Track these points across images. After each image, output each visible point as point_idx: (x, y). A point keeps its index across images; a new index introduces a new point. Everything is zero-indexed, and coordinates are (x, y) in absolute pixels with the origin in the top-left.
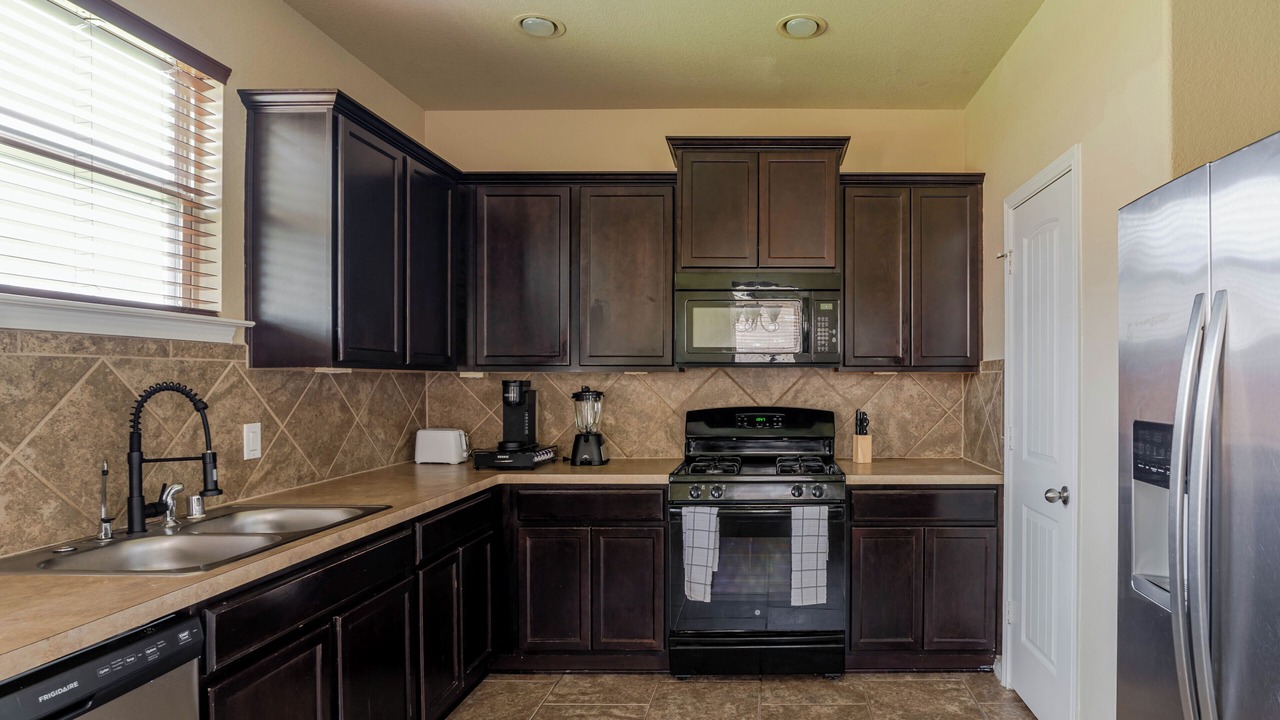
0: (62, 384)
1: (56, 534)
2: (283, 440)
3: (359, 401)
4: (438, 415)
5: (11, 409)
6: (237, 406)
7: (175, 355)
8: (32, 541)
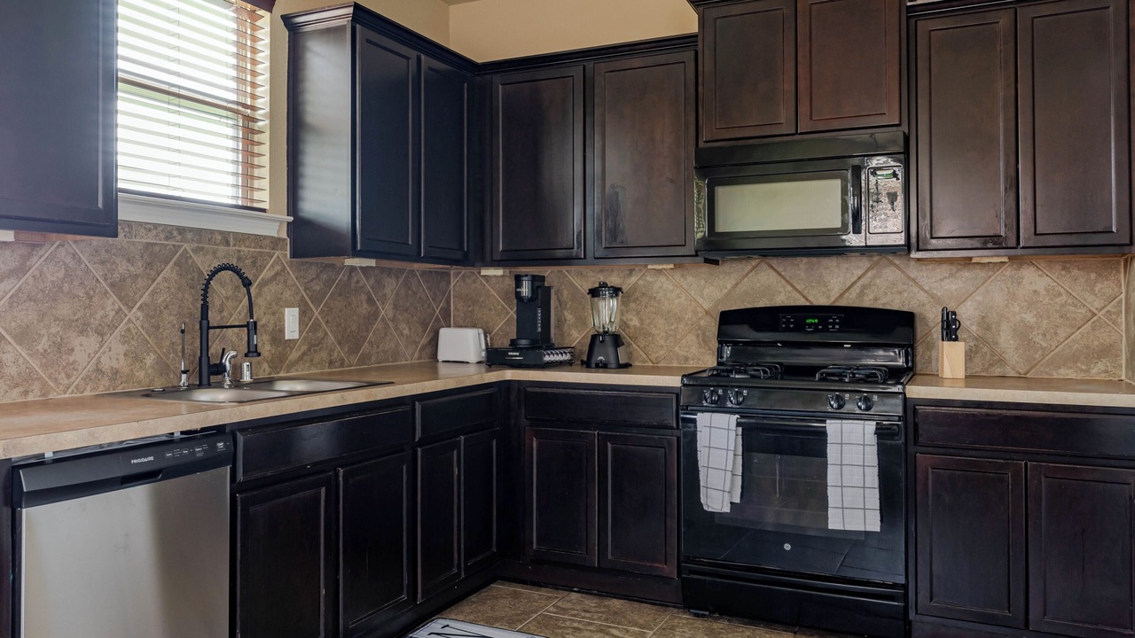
0: (159, 264)
1: (153, 380)
2: (316, 327)
3: (384, 295)
4: (462, 315)
5: (129, 281)
6: (280, 291)
7: (234, 245)
8: (139, 382)
